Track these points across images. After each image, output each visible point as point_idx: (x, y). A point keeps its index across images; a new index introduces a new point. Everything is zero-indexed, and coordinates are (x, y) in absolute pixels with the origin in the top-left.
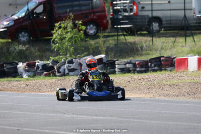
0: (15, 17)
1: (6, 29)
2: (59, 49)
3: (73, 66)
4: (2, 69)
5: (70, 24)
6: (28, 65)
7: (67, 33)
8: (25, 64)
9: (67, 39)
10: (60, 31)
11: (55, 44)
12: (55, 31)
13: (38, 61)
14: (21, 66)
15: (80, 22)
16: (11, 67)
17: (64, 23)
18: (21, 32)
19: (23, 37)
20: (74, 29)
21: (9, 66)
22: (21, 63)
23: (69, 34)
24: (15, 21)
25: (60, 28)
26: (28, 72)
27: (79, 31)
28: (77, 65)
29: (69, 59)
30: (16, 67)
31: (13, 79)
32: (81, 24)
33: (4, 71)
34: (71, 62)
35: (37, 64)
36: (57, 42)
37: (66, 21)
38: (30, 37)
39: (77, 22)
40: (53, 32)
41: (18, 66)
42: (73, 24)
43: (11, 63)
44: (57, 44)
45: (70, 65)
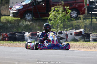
0: (24, 3)
1: (17, 11)
2: (53, 24)
3: (61, 36)
4: (14, 36)
5: (61, 9)
6: (32, 34)
7: (59, 14)
8: (30, 33)
9: (59, 18)
10: (54, 13)
11: (50, 21)
12: (51, 13)
13: (39, 32)
14: (27, 34)
15: (68, 8)
16: (20, 35)
17: (57, 8)
18: (27, 13)
19: (29, 17)
20: (64, 11)
21: (19, 34)
22: (27, 33)
23: (60, 15)
24: (24, 6)
25: (54, 10)
26: (32, 38)
27: (67, 13)
28: (64, 36)
29: (60, 31)
30: (24, 35)
31: (22, 42)
32: (68, 9)
33: (16, 37)
34: (60, 33)
35: (38, 33)
36: (52, 20)
37: (59, 6)
38: (33, 17)
39: (66, 7)
40: (50, 13)
41: (25, 35)
42: (63, 8)
43: (20, 33)
44: (52, 21)
45: (60, 35)
